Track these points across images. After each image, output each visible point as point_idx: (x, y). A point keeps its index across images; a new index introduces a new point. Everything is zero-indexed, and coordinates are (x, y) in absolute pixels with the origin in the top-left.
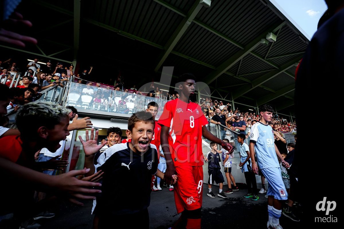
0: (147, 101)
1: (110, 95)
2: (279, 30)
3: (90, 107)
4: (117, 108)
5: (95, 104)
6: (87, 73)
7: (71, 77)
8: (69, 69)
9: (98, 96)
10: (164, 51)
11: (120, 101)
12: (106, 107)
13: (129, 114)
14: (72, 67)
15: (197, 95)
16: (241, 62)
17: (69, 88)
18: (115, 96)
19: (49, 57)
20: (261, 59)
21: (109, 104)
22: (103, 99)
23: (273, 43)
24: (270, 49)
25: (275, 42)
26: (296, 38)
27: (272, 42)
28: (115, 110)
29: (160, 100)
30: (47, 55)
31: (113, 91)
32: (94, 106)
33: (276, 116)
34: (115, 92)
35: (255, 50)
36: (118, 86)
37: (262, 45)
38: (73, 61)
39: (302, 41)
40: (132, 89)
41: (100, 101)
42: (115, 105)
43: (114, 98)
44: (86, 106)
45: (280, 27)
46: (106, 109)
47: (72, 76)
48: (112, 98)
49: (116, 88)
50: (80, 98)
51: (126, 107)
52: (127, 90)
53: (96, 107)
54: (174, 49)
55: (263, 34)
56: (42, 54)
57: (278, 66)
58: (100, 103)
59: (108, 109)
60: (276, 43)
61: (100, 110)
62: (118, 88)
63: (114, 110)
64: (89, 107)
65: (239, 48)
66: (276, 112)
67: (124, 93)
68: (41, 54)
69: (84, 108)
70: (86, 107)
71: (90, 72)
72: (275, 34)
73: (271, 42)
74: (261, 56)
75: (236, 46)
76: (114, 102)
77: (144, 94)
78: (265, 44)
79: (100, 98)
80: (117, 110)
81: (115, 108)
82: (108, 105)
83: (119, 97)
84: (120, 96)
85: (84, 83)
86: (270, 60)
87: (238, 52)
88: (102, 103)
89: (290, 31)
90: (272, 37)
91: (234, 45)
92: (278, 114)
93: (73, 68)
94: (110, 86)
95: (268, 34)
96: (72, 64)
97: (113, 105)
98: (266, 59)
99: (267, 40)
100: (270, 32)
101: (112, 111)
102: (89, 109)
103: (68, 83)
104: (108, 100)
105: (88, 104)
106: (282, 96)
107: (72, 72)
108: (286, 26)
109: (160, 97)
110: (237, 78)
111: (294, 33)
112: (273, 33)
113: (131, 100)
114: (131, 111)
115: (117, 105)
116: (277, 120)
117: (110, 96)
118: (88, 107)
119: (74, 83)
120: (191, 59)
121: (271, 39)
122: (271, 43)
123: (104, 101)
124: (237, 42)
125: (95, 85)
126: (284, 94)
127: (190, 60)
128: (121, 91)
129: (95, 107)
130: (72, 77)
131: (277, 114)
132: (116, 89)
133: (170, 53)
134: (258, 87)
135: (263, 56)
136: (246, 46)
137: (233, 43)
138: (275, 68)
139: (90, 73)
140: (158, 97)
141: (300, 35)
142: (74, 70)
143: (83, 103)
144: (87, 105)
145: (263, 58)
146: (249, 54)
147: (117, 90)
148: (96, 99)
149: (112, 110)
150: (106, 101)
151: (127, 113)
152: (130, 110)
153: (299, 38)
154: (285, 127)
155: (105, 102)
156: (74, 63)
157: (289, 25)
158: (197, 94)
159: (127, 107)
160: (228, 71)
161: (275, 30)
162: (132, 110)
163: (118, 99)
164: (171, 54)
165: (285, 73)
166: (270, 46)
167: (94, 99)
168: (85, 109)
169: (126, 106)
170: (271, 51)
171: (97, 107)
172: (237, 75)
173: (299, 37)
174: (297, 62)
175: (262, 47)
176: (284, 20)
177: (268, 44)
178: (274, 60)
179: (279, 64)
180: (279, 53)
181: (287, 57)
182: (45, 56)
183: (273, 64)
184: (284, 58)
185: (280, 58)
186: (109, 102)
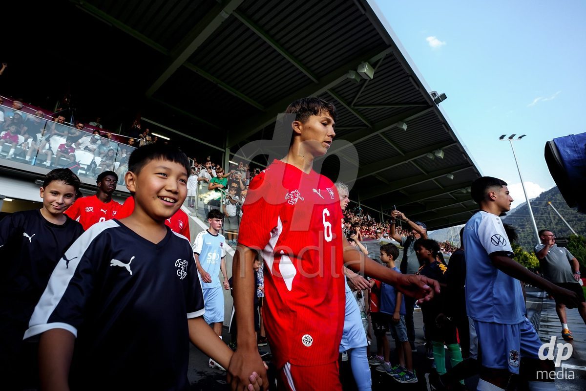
0: (120, 152)
1: (42, 130)
2: (380, 59)
4: (52, 159)
5: (3, 145)
9: (13, 128)
11: (62, 146)
12: (29, 153)
15: (223, 154)
18: (53, 133)
20: (345, 105)
21: (37, 148)
22: (23, 136)
23: (368, 81)
24: (361, 92)
25: (371, 80)
26: (404, 80)
27: (366, 80)
28: (49, 163)
31: (50, 122)
33: (358, 209)
34: (53, 125)
35: (336, 89)
36: (62, 114)
37: (350, 81)
39: (413, 85)
40: (91, 124)
42: (50, 152)
43: (49, 137)
45: (382, 55)
46: (28, 158)
48: (44, 138)
49: (56, 116)
51: (73, 158)
52: (80, 125)
53: (5, 151)
54: (190, 60)
55: (354, 63)
57: (372, 123)
58: (14, 143)
59: (32, 158)
60: (371, 82)
62: (62, 118)
63: (45, 163)
65: (310, 78)
66: (359, 202)
72: (373, 66)
73: (364, 79)
74: (345, 101)
75: (302, 72)
76: (47, 146)
77: (116, 138)
78: (354, 80)
79: (17, 132)
80: (51, 164)
81: (49, 157)
82: (34, 150)
83: (62, 136)
84: (62, 134)
86: (360, 110)
87: (308, 86)
88: (20, 145)
89: (397, 65)
90: (367, 70)
91: (305, 76)
92: (361, 207)
94: (43, 111)
95: (360, 63)
97: (44, 151)
98: (352, 107)
99: (358, 74)
100: (365, 62)
101: (40, 165)
106: (372, 175)
108: (391, 55)
111: (402, 70)
112: (369, 63)
113: (87, 147)
114: (83, 169)
115: (55, 153)
116: (358, 216)
117: (40, 132)
120: (220, 84)
121: (365, 73)
122: (363, 80)
123: (26, 140)
124: (308, 69)
125: (10, 104)
126: (375, 173)
128: (67, 124)
131: (360, 206)
132: (57, 120)
133: (182, 65)
135: (350, 100)
136: (322, 78)
137: (301, 69)
138: (365, 125)
141: (411, 76)
145: (349, 104)
146: (327, 93)
147: (58, 122)
149: (42, 161)
150: (30, 140)
152: (81, 166)
153: (408, 80)
154: (370, 231)
155: (28, 143)
157: (396, 55)
158: (225, 153)
159: (75, 160)
161: (374, 59)
162: (86, 167)
163: (58, 142)
164: (182, 68)
165: (382, 136)
166: (361, 85)
167: (3, 134)
169: (74, 156)
170: (362, 94)
171: (8, 153)
173: (410, 78)
174: (402, 120)
175: (349, 84)
176: (390, 46)
177: (358, 80)
178: (365, 111)
179: (373, 120)
180: (375, 100)
181: (387, 110)
183: (364, 117)
184: (381, 110)
185: (376, 109)
186: (35, 144)
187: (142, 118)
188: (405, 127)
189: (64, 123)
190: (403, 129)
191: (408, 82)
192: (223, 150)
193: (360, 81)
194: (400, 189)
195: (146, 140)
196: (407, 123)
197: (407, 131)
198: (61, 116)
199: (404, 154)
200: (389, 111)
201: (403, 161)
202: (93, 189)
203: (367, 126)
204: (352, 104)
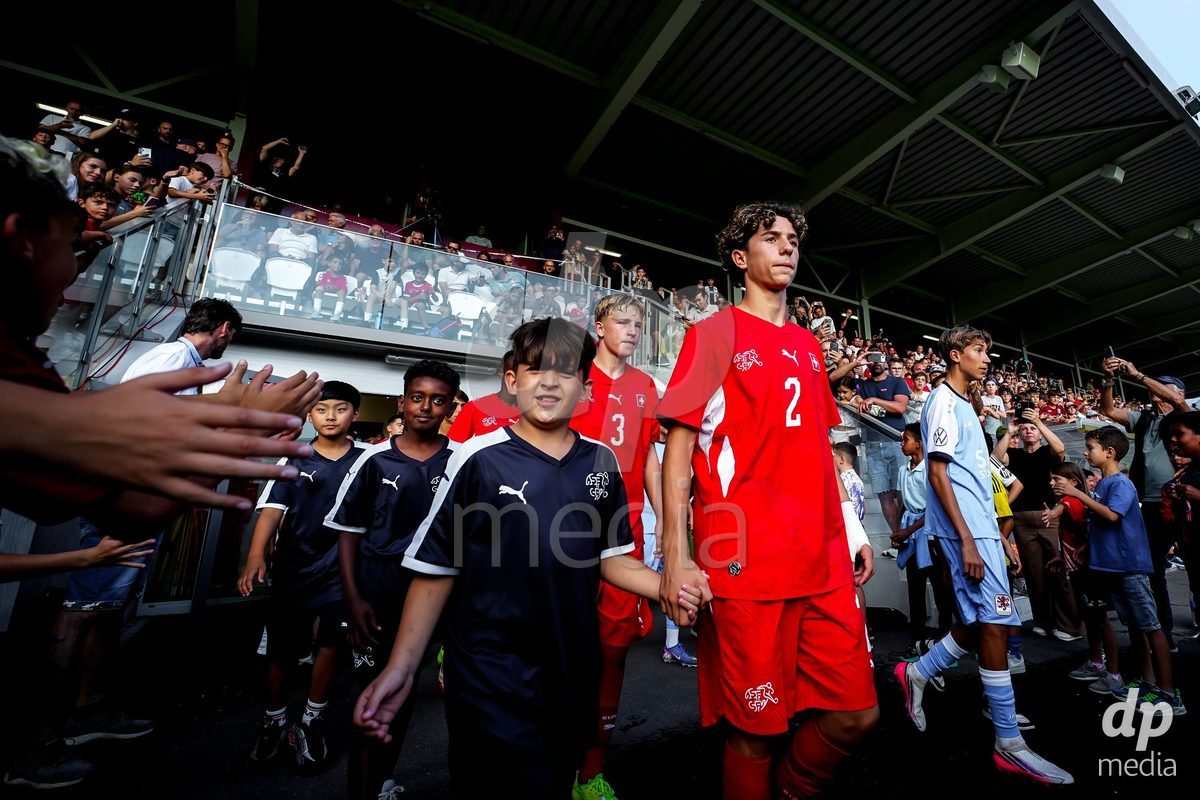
0: (530, 288)
1: (386, 262)
2: (1052, 32)
3: (301, 308)
5: (322, 297)
7: (222, 181)
8: (213, 150)
9: (335, 264)
10: (605, 97)
12: (369, 307)
13: (459, 338)
14: (225, 141)
16: (902, 152)
17: (214, 228)
18: (406, 264)
19: (128, 97)
20: (978, 143)
21: (380, 295)
22: (355, 276)
23: (1027, 82)
24: (1013, 109)
25: (1034, 80)
26: (1111, 69)
27: (1023, 82)
28: (403, 323)
29: (586, 287)
30: (122, 90)
31: (397, 245)
32: (317, 303)
33: (1024, 363)
34: (403, 249)
35: (957, 109)
36: (417, 228)
37: (987, 90)
38: (233, 119)
39: (1132, 80)
40: (472, 240)
41: (340, 285)
43: (400, 273)
44: (284, 302)
45: (1056, 21)
46: (367, 317)
47: (226, 181)
48: (391, 276)
49: (407, 233)
50: (261, 272)
51: (446, 309)
52: (453, 245)
53: (328, 306)
54: (644, 90)
55: (992, 47)
56: (103, 86)
57: (1042, 176)
58: (341, 292)
59: (374, 317)
60: (1036, 85)
61: (344, 321)
62: (418, 235)
63: (398, 323)
64: (297, 308)
65: (896, 96)
66: (1024, 349)
68: (98, 86)
69: (279, 309)
70: (283, 306)
72: (1037, 47)
73: (1018, 80)
74: (978, 134)
75: (888, 90)
77: (520, 263)
78: (997, 85)
79: (345, 270)
80: (410, 323)
81: (404, 312)
82: (377, 301)
86: (1013, 149)
87: (893, 112)
88: (352, 294)
89: (1090, 40)
90: (1023, 61)
92: (1030, 357)
93: (230, 147)
94: (382, 226)
95: (1008, 47)
96: (229, 131)
97: (394, 300)
98: (996, 144)
99: (1003, 71)
100: (1018, 42)
101: (391, 327)
102: (296, 313)
103: (209, 206)
104: (376, 281)
105: (294, 295)
106: (1049, 288)
107: (229, 164)
108: (1077, 19)
109: (583, 278)
110: (885, 216)
111: (1105, 49)
112: (1027, 43)
114: (467, 328)
116: (1025, 377)
117: (382, 266)
118: (292, 306)
119: (236, 209)
120: (709, 132)
121: (1019, 66)
122: (1017, 83)
123: (360, 284)
124: (892, 75)
126: (1057, 281)
127: (707, 134)
128: (428, 246)
129: (323, 308)
130: (229, 183)
131: (1026, 357)
132: (409, 239)
133: (630, 103)
134: (963, 250)
135: (988, 131)
136: (923, 91)
137: (876, 79)
138: (1028, 182)
140: (577, 278)
141: (1126, 59)
142: (235, 156)
143: (274, 292)
144: (289, 299)
145: (987, 140)
146: (935, 122)
147: (413, 243)
148: (325, 277)
149: (393, 320)
150: (367, 284)
151: (451, 335)
152: (463, 322)
153: (1122, 69)
155: (365, 290)
156: (238, 129)
157: (1089, 17)
159: (451, 312)
160: (851, 184)
161: (1039, 33)
162: (471, 324)
164: (631, 110)
165: (1067, 200)
166: (1014, 95)
167: (319, 276)
168: (282, 313)
169: (449, 306)
170: (1015, 116)
171: (332, 310)
172: (884, 203)
173: (1125, 64)
174: (1111, 160)
175: (986, 95)
177: (1006, 85)
178: (1022, 152)
179: (1044, 168)
180: (1047, 123)
181: (1076, 142)
182: (111, 92)
183: (1023, 164)
184: (1060, 146)
185: (1052, 144)
186: (377, 289)
187: (565, 220)
188: (1119, 175)
189: (423, 245)
190: (1115, 181)
191: (1121, 73)
193: (1010, 85)
194: (1116, 312)
195: (577, 262)
196: (1123, 166)
197: (1123, 185)
198: (417, 231)
199: (1120, 235)
200: (1080, 143)
201: (1118, 251)
202: (489, 365)
203: (1033, 183)
204: (995, 139)
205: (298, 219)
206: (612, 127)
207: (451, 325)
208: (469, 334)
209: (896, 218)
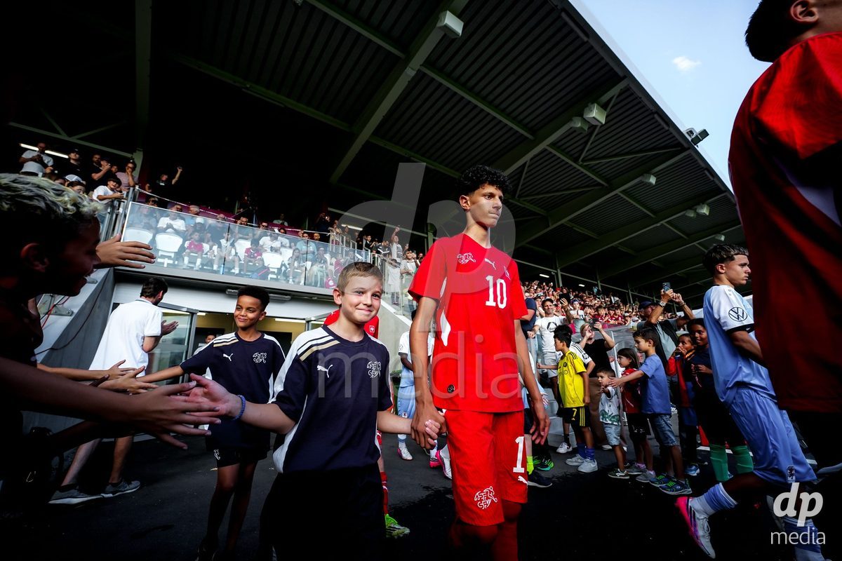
1: (225, 235)
2: (612, 97)
3: (176, 263)
4: (241, 265)
5: (189, 256)
6: (168, 181)
7: (129, 189)
9: (196, 236)
10: (352, 137)
11: (248, 251)
12: (216, 262)
13: (269, 279)
14: (130, 165)
16: (526, 168)
17: (125, 216)
18: (237, 237)
19: (74, 139)
20: (571, 162)
21: (223, 255)
22: (207, 243)
23: (598, 127)
24: (590, 142)
25: (602, 125)
26: (648, 118)
27: (596, 126)
28: (236, 271)
29: (342, 248)
30: (70, 135)
31: (232, 225)
32: (186, 259)
34: (236, 227)
35: (558, 142)
36: (243, 215)
37: (575, 131)
38: (135, 152)
39: (660, 125)
40: (275, 222)
41: (200, 249)
42: (237, 259)
43: (234, 242)
44: (166, 259)
45: (615, 91)
46: (215, 267)
47: (132, 189)
48: (229, 243)
49: (238, 218)
51: (261, 262)
52: (264, 224)
53: (193, 262)
54: (376, 132)
55: (577, 106)
56: (59, 133)
57: (607, 181)
58: (200, 253)
59: (219, 267)
60: (603, 128)
61: (202, 269)
62: (244, 219)
63: (233, 271)
64: (174, 262)
65: (522, 135)
67: (259, 231)
68: (54, 132)
69: (163, 263)
70: (166, 261)
71: (176, 179)
72: (604, 106)
73: (593, 125)
74: (570, 157)
75: (517, 132)
76: (233, 252)
78: (581, 128)
79: (202, 240)
80: (240, 270)
81: (237, 264)
82: (221, 258)
83: (247, 239)
84: (247, 237)
85: (163, 204)
86: (591, 166)
87: (522, 144)
88: (206, 254)
89: (635, 102)
90: (596, 114)
91: (512, 128)
93: (133, 169)
95: (587, 106)
96: (133, 159)
97: (230, 258)
98: (581, 163)
99: (585, 120)
100: (593, 103)
101: (229, 273)
102: (173, 266)
103: (122, 204)
104: (220, 246)
105: (173, 255)
106: (612, 247)
107: (133, 179)
108: (627, 89)
109: (341, 243)
110: (516, 205)
111: (644, 106)
112: (598, 104)
113: (272, 247)
115: (242, 258)
116: (599, 298)
117: (223, 238)
118: (171, 262)
119: (137, 205)
120: (414, 157)
121: (594, 117)
122: (593, 127)
123: (211, 248)
124: (519, 123)
125: (187, 210)
126: (617, 242)
127: (412, 158)
128: (250, 226)
129: (189, 262)
130: (134, 190)
131: (600, 286)
132: (239, 222)
133: (367, 140)
134: (562, 224)
135: (576, 155)
136: (538, 131)
137: (510, 124)
138: (599, 184)
139: (176, 182)
140: (337, 243)
141: (656, 113)
143: (160, 253)
144: (169, 258)
145: (576, 160)
146: (545, 150)
147: (241, 224)
148: (190, 244)
150: (215, 248)
151: (264, 277)
153: (654, 118)
154: (616, 315)
155: (213, 251)
156: (138, 158)
157: (634, 88)
158: (427, 238)
159: (264, 264)
161: (605, 98)
163: (243, 246)
164: (368, 145)
165: (622, 195)
166: (590, 134)
167: (187, 244)
168: (165, 265)
169: (263, 260)
170: (593, 145)
171: (195, 263)
172: (516, 198)
173: (656, 116)
174: (648, 172)
175: (574, 134)
176: (625, 77)
177: (586, 128)
178: (598, 166)
179: (609, 176)
180: (611, 150)
181: (627, 161)
182: (64, 137)
183: (596, 174)
184: (619, 163)
185: (613, 162)
186: (221, 251)
187: (330, 209)
188: (653, 180)
189: (247, 225)
190: (650, 184)
191: (653, 121)
192: (426, 236)
193: (588, 129)
194: (652, 260)
196: (655, 175)
197: (656, 185)
198: (244, 217)
199: (654, 215)
200: (629, 162)
201: (653, 224)
202: (286, 295)
203: (603, 185)
204: (580, 160)
205: (173, 211)
206: (357, 154)
207: (265, 271)
208: (275, 277)
209: (523, 206)
